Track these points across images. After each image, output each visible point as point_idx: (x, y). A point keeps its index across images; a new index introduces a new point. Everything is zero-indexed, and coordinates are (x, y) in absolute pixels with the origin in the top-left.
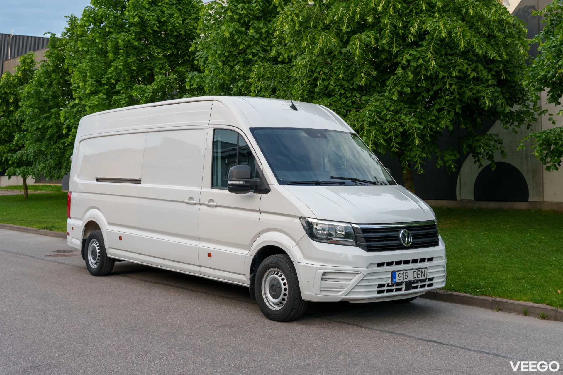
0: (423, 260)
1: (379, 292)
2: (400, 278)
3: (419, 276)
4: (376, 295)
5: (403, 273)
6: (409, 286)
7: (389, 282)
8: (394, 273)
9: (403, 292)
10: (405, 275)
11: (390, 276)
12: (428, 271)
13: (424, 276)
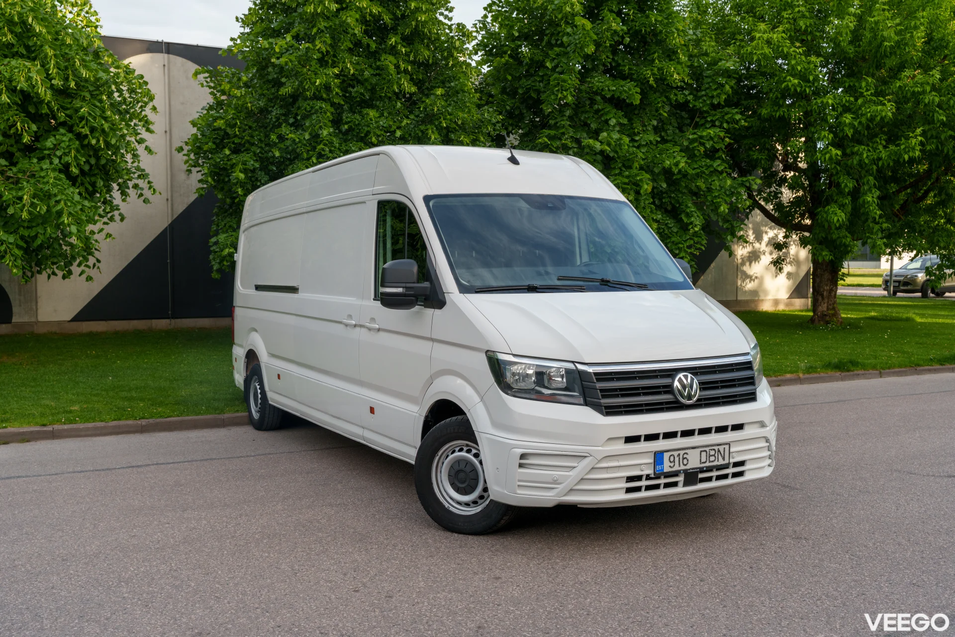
0: (721, 429)
1: (629, 490)
2: (672, 465)
3: (712, 458)
4: (622, 496)
5: (679, 455)
6: (691, 477)
7: (650, 471)
8: (658, 456)
9: (680, 489)
10: (684, 458)
11: (651, 460)
12: (732, 450)
13: (724, 459)
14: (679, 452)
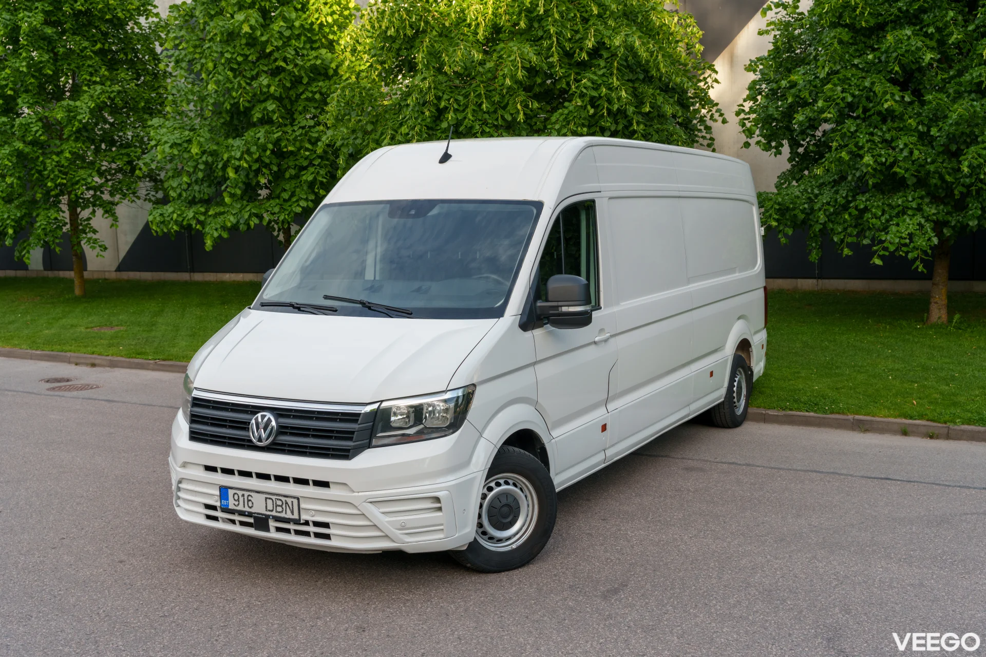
0: (299, 481)
1: (208, 517)
2: (237, 503)
3: (280, 509)
4: (203, 520)
5: (243, 495)
6: (261, 522)
8: (223, 490)
10: (249, 501)
12: (303, 506)
13: (292, 513)
14: (244, 492)
